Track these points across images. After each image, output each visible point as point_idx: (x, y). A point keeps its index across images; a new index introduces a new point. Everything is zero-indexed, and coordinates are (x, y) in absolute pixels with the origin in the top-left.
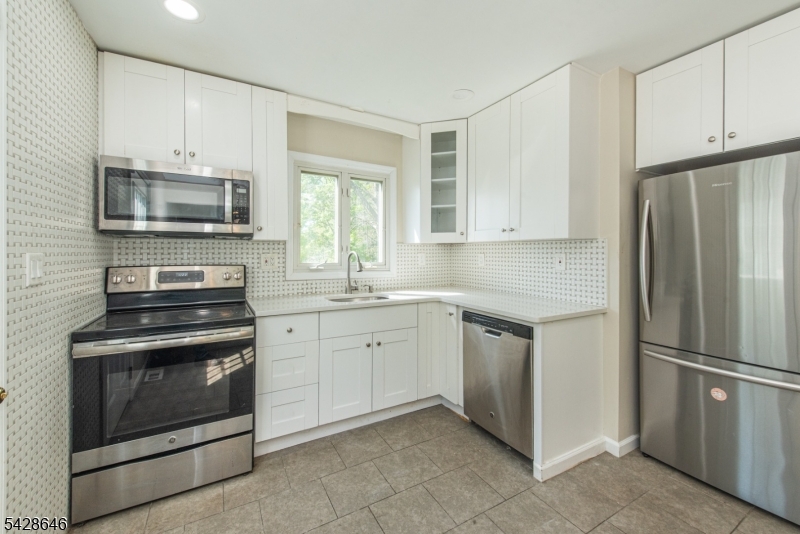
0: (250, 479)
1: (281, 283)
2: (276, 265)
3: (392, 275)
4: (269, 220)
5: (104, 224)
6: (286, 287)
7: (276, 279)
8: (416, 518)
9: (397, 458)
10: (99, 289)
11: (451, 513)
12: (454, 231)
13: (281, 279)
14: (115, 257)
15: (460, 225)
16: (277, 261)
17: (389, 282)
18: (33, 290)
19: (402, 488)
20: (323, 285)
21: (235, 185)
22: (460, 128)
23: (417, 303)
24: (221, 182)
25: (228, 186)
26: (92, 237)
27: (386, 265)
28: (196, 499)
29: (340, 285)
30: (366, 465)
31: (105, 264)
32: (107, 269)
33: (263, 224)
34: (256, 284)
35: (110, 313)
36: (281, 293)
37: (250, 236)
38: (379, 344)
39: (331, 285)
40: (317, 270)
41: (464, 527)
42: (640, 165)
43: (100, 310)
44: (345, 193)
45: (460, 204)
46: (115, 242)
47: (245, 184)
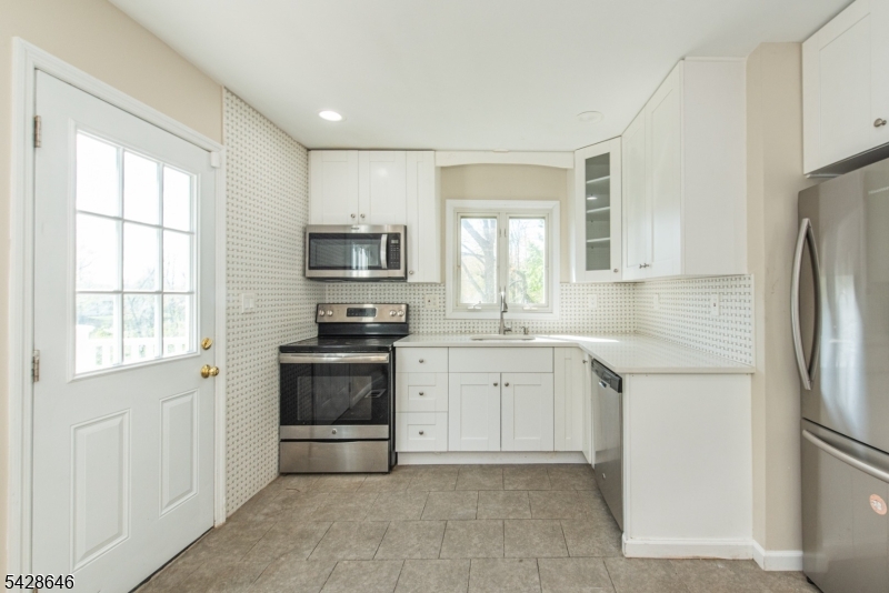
0: (386, 478)
1: (442, 321)
2: (438, 304)
3: (555, 317)
4: (422, 262)
5: (310, 273)
6: (446, 325)
7: (438, 317)
8: (475, 541)
9: (501, 495)
10: (313, 319)
11: (507, 547)
12: (609, 268)
13: (442, 317)
14: (327, 297)
15: (614, 263)
16: (438, 300)
17: (552, 325)
18: (248, 316)
19: (485, 517)
20: (480, 325)
21: (389, 237)
22: (613, 149)
23: (553, 347)
24: (377, 236)
25: (382, 239)
26: (302, 282)
27: (547, 309)
28: (347, 479)
29: (493, 325)
30: (471, 493)
31: (316, 301)
32: (318, 305)
33: (414, 268)
34: (421, 321)
35: (319, 336)
36: (442, 330)
37: (404, 279)
38: (507, 385)
39: (488, 325)
40: (474, 310)
41: (507, 561)
42: (811, 165)
43: (315, 334)
44: (503, 233)
45: (614, 239)
46: (327, 286)
47: (397, 236)
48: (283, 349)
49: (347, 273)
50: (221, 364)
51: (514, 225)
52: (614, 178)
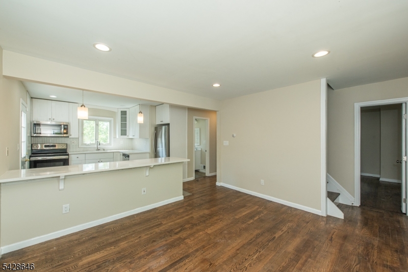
3: (112, 147)
4: (73, 132)
5: (33, 135)
6: (79, 149)
13: (77, 147)
14: (34, 142)
15: (127, 134)
16: (76, 142)
20: (90, 149)
21: (64, 125)
22: (127, 110)
23: (113, 152)
24: (61, 125)
25: (63, 126)
27: (110, 144)
29: (95, 149)
31: (32, 143)
32: (32, 145)
33: (72, 134)
34: (70, 148)
37: (68, 137)
38: (102, 161)
39: (92, 149)
40: (88, 145)
42: (157, 124)
44: (97, 125)
45: (127, 129)
47: (67, 126)
51: (100, 123)
52: (128, 116)
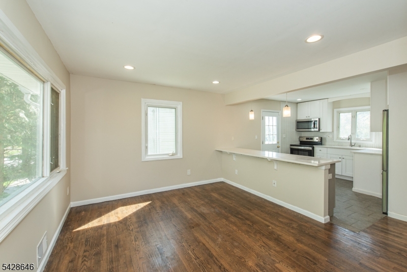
10: (298, 140)
13: (333, 141)
14: (302, 135)
16: (331, 136)
18: (284, 138)
26: (295, 132)
31: (299, 136)
33: (322, 128)
34: (326, 142)
35: (300, 143)
38: (343, 159)
40: (343, 139)
46: (302, 133)
48: (291, 145)
49: (309, 130)
50: (280, 146)
51: (359, 114)
